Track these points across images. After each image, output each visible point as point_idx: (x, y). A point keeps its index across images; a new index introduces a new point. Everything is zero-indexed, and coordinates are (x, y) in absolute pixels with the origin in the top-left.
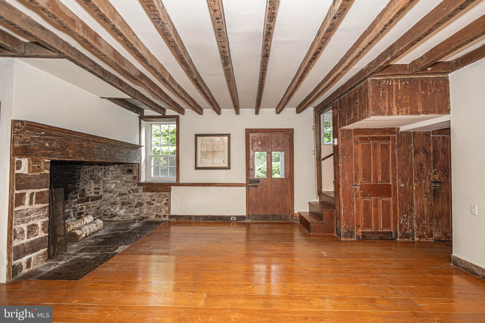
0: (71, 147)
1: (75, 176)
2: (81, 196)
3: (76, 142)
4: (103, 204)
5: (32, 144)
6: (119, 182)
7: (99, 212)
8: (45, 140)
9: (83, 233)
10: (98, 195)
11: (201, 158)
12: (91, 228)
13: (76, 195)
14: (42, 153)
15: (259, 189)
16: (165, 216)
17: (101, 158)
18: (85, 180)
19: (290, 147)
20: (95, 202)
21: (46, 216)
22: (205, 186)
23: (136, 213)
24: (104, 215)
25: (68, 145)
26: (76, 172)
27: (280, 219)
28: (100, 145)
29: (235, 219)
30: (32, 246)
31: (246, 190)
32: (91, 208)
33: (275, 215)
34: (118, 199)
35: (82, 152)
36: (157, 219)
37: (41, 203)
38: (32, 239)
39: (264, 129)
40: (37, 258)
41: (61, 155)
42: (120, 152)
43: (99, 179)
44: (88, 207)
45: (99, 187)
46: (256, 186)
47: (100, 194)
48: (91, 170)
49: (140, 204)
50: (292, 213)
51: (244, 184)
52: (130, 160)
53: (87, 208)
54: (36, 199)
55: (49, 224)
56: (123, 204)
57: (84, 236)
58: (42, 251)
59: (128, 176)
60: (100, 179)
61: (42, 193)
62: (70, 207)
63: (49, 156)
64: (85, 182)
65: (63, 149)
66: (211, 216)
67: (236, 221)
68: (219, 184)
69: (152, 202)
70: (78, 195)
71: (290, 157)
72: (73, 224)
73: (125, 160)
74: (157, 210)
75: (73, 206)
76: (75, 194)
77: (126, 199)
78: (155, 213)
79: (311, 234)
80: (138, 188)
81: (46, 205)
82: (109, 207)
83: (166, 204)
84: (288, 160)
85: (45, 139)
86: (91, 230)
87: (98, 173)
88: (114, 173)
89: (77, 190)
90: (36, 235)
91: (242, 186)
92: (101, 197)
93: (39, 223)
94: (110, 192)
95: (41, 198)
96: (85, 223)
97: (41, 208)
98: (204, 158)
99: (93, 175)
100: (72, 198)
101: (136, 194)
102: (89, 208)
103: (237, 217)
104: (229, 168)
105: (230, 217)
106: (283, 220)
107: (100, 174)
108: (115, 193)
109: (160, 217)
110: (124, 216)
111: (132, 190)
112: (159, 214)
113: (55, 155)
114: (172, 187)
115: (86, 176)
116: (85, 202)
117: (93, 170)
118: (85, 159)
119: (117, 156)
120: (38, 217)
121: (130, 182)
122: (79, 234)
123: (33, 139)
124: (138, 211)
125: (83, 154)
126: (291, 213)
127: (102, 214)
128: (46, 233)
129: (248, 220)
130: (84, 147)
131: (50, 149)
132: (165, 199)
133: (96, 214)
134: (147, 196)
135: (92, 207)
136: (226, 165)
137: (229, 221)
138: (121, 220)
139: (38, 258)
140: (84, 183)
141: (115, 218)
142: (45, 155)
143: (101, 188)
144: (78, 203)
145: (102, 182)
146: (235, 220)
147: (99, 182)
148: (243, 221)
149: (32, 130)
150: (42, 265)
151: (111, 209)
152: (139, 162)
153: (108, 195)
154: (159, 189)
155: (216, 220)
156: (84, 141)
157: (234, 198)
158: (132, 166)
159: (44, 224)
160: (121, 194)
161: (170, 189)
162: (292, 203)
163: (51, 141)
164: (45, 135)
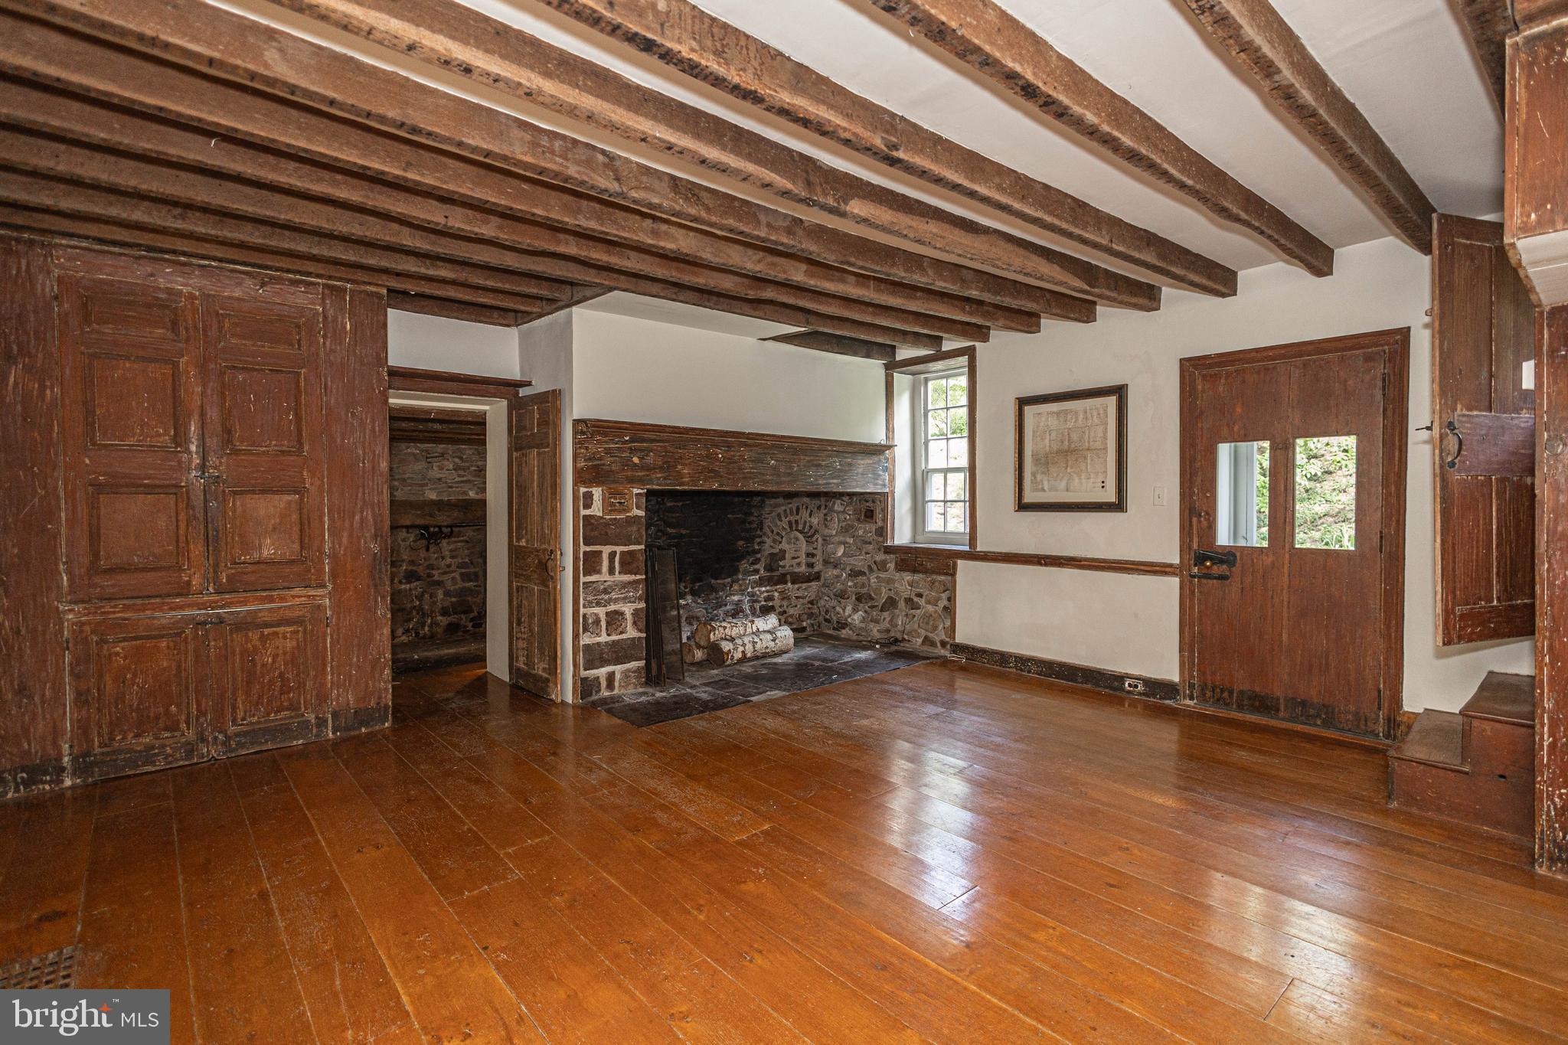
0: (687, 462)
1: (750, 523)
2: (769, 568)
3: (699, 449)
4: (823, 593)
5: (608, 460)
6: (851, 541)
7: (815, 611)
8: (632, 451)
9: (736, 649)
10: (810, 570)
11: (1034, 475)
12: (759, 642)
13: (757, 567)
14: (627, 477)
15: (1234, 588)
16: (943, 644)
17: (765, 482)
18: (778, 534)
19: (1389, 413)
20: (804, 586)
21: (640, 599)
22: (1046, 565)
23: (886, 625)
24: (826, 620)
25: (681, 458)
26: (751, 514)
27: (1327, 724)
28: (760, 451)
29: (1140, 688)
30: (615, 652)
31: (1181, 588)
32: (794, 601)
33: (1303, 704)
34: (850, 584)
35: (712, 471)
36: (925, 648)
37: (631, 573)
38: (615, 637)
39: (1257, 350)
40: (626, 674)
41: (665, 478)
42: (819, 466)
43: (812, 531)
44: (784, 597)
45: (814, 552)
46: (1222, 578)
47: (816, 569)
48: (791, 510)
49: (891, 603)
50: (1390, 709)
51: (1171, 566)
52: (854, 484)
53: (783, 599)
54: (622, 563)
55: (647, 616)
56: (859, 599)
57: (738, 655)
58: (633, 665)
59: (867, 526)
60: (816, 531)
61: (631, 553)
62: (742, 592)
63: (641, 482)
64: (777, 538)
65: (668, 467)
66: (1062, 665)
67: (1144, 698)
68: (1086, 560)
69: (916, 599)
70: (760, 567)
71: (1388, 458)
72: (725, 628)
73: (838, 485)
74: (927, 623)
75: (750, 590)
76: (753, 564)
77: (863, 586)
78: (923, 633)
79: (1394, 805)
80: (885, 560)
81: (638, 577)
82: (834, 603)
83: (945, 608)
84: (1378, 472)
85: (630, 448)
86: (758, 646)
87: (810, 516)
88: (842, 517)
89: (759, 556)
90: (621, 633)
91: (1166, 573)
92: (817, 577)
93: (628, 609)
94: (835, 567)
95: (629, 563)
96: (755, 629)
97: (630, 583)
98: (1043, 473)
99: (797, 522)
100: (747, 573)
101: (882, 575)
102: (788, 598)
103: (1147, 682)
104: (1118, 506)
105: (1121, 678)
106: (1342, 730)
107: (815, 521)
108: (843, 569)
109: (933, 644)
110: (861, 629)
111: (875, 562)
112: (931, 635)
113: (651, 480)
114: (960, 562)
115: (779, 523)
116: (776, 584)
117: (798, 509)
118: (721, 485)
119: (811, 476)
120: (625, 598)
121: (870, 543)
122: (726, 650)
123: (608, 451)
124: (888, 619)
125: (717, 475)
126: (1385, 705)
127: (821, 619)
128: (640, 631)
129: (1188, 702)
130: (718, 459)
131: (642, 468)
132: (944, 596)
133: (805, 616)
134: (904, 583)
135: (797, 597)
136: (1110, 496)
137: (1118, 693)
138: (855, 637)
139: (627, 677)
140: (774, 541)
141: (843, 631)
142: (632, 481)
143: (819, 553)
144: (761, 585)
145: (820, 540)
146: (1140, 694)
147: (814, 539)
148: (1167, 702)
149: (606, 435)
150: (634, 691)
151: (838, 608)
152: (887, 490)
153: (830, 573)
154: (929, 565)
155: (1075, 681)
156: (717, 447)
157: (1136, 616)
158: (873, 502)
159: (636, 613)
160: (855, 574)
161: (955, 566)
162: (1392, 664)
163: (643, 453)
164: (632, 441)
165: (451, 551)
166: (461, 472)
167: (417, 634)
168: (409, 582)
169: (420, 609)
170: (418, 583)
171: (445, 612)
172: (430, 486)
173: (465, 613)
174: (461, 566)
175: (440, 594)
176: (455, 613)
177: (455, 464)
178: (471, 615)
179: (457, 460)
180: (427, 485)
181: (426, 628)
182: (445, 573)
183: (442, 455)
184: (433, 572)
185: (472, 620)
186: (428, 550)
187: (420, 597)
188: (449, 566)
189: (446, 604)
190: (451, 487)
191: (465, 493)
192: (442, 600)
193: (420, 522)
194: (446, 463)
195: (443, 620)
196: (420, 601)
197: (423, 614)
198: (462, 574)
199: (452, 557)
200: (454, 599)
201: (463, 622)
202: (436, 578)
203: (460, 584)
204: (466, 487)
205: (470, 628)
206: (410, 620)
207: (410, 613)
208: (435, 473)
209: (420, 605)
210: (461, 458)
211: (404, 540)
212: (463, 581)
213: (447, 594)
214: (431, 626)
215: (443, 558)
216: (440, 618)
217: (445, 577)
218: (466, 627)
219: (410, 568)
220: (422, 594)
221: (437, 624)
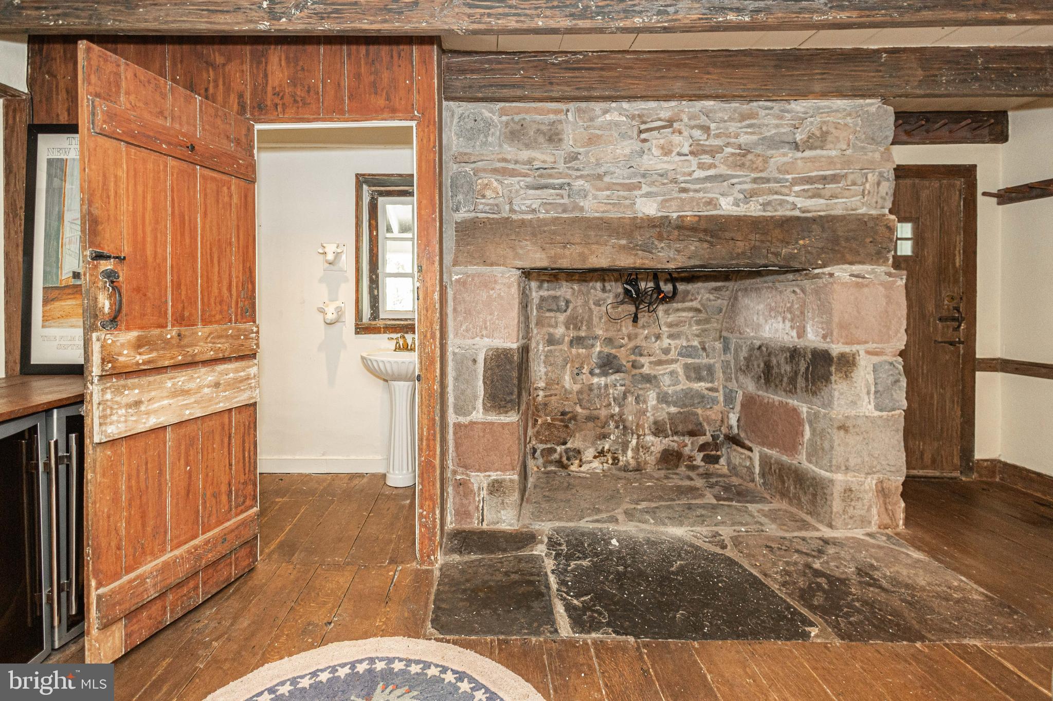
165: (670, 325)
166: (706, 159)
167: (615, 460)
168: (605, 374)
169: (620, 421)
170: (617, 376)
171: (658, 430)
172: (645, 189)
173: (692, 434)
174: (687, 352)
175: (652, 398)
176: (676, 433)
177: (695, 142)
178: (702, 440)
179: (697, 133)
180: (638, 186)
181: (630, 453)
182: (660, 363)
183: (670, 123)
184: (643, 360)
185: (702, 448)
186: (635, 320)
187: (621, 401)
188: (666, 351)
189: (662, 415)
190: (684, 190)
191: (710, 203)
192: (655, 408)
193: (626, 261)
194: (676, 139)
195: (657, 444)
196: (620, 406)
197: (625, 427)
198: (687, 367)
199: (671, 336)
200: (673, 410)
201: (687, 451)
202: (646, 370)
203: (684, 384)
204: (713, 191)
205: (698, 461)
206: (604, 436)
207: (605, 425)
208: (654, 161)
209: (621, 415)
210: (706, 129)
211: (597, 304)
212: (688, 378)
213: (663, 398)
214: (636, 450)
215: (658, 337)
216: (650, 438)
217: (660, 370)
218: (691, 458)
219: (606, 350)
220: (625, 397)
221: (647, 449)
